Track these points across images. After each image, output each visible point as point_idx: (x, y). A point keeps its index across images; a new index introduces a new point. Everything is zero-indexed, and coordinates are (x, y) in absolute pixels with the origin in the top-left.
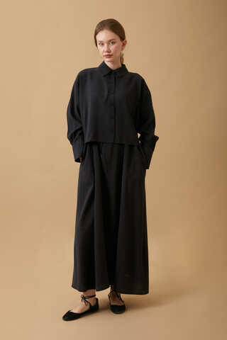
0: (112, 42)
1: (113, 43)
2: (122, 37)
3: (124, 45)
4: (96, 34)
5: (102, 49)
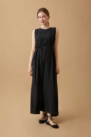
2: (48, 15)
4: (38, 14)
5: (40, 19)
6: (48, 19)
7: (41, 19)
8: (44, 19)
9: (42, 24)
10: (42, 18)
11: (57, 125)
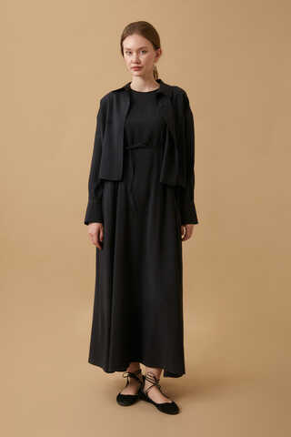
0: (143, 50)
1: (144, 52)
3: (158, 56)
5: (130, 59)
6: (155, 61)
9: (136, 73)
11: (173, 403)
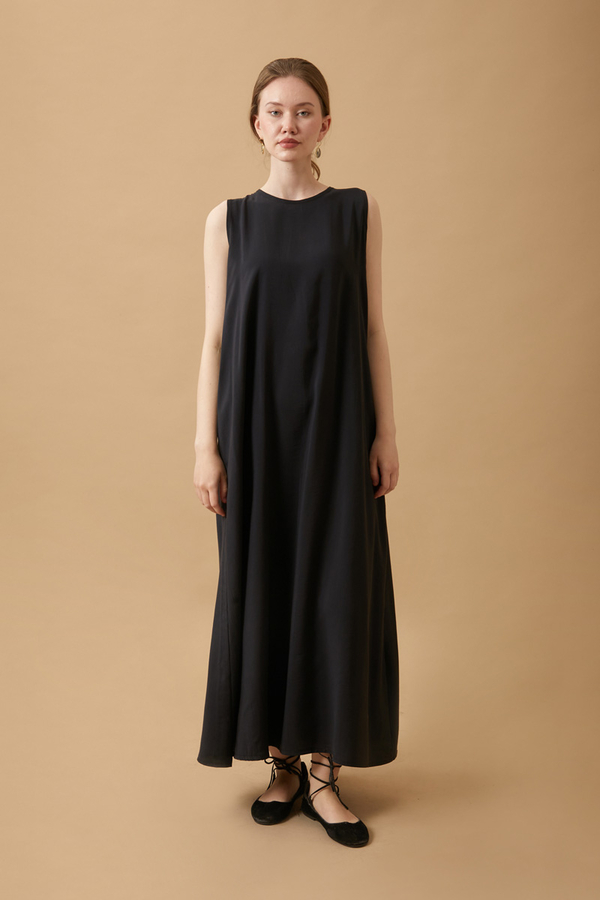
1: (306, 113)
3: (323, 129)
6: (320, 139)
7: (286, 121)
8: (304, 123)
10: (287, 114)
